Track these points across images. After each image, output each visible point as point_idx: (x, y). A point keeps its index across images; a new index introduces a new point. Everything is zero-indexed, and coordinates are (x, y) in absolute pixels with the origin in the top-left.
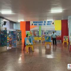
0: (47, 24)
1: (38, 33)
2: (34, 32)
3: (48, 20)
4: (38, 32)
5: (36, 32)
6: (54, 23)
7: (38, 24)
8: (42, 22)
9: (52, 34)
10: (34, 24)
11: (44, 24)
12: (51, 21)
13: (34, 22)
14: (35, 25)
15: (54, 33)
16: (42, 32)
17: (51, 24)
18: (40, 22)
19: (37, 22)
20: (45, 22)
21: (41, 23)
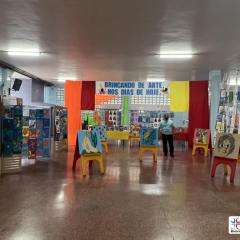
0: (148, 92)
1: (120, 119)
2: (107, 113)
4: (120, 114)
5: (113, 116)
7: (119, 90)
8: (132, 85)
9: (162, 121)
10: (106, 89)
11: (139, 92)
12: (160, 83)
13: (106, 85)
14: (109, 92)
15: (166, 119)
16: (132, 115)
17: (160, 92)
18: (126, 85)
19: (116, 85)
20: (141, 85)
21: (130, 89)
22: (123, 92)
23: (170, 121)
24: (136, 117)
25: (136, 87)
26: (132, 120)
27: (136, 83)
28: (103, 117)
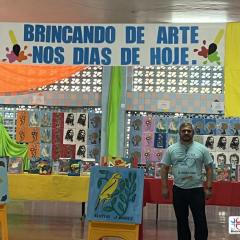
0: (156, 57)
1: (96, 138)
3: (178, 19)
5: (76, 128)
6: (213, 48)
7: (69, 49)
8: (108, 35)
10: (27, 46)
11: (130, 56)
12: (194, 28)
13: (29, 34)
14: (38, 55)
16: (136, 124)
18: (89, 35)
19: (58, 34)
20: (135, 35)
21: (100, 46)
22: (81, 57)
23: (198, 147)
24: (147, 133)
25: (120, 42)
26: (135, 141)
27: (120, 29)
28: (45, 132)
